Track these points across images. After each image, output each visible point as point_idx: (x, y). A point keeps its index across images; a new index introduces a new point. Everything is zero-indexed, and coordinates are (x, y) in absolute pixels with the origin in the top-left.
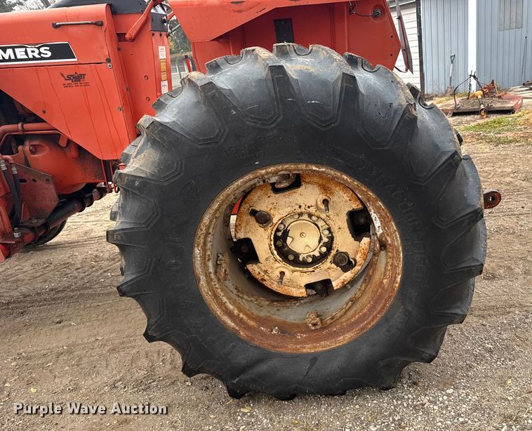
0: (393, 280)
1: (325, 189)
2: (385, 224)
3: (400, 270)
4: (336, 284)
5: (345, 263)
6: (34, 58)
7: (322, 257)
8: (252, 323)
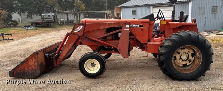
0: (200, 63)
1: (189, 49)
2: (200, 54)
3: (201, 61)
4: (188, 65)
5: (190, 61)
6: (137, 27)
7: (186, 60)
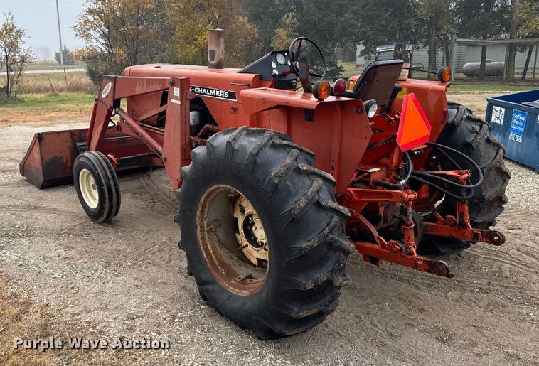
6: (222, 97)
8: (216, 262)
